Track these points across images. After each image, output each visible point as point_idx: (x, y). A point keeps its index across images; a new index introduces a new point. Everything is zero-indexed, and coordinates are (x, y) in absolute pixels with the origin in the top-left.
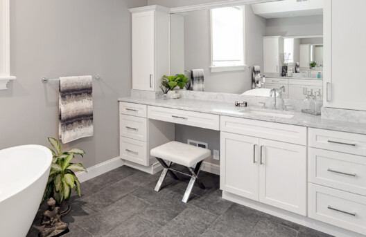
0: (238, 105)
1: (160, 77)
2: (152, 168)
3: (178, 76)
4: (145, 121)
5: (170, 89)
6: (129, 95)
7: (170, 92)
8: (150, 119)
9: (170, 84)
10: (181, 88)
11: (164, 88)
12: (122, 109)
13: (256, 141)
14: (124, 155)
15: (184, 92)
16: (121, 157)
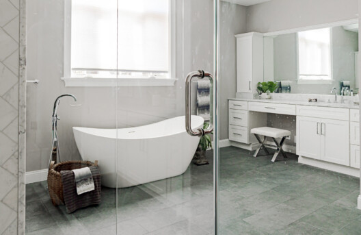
0: (310, 101)
1: (256, 83)
2: (251, 146)
3: (269, 82)
4: (247, 113)
5: (263, 92)
6: (235, 97)
7: (263, 94)
8: (250, 111)
9: (263, 89)
10: (272, 92)
11: (259, 91)
12: (231, 106)
13: (319, 121)
14: (232, 137)
15: (274, 95)
16: (230, 139)
